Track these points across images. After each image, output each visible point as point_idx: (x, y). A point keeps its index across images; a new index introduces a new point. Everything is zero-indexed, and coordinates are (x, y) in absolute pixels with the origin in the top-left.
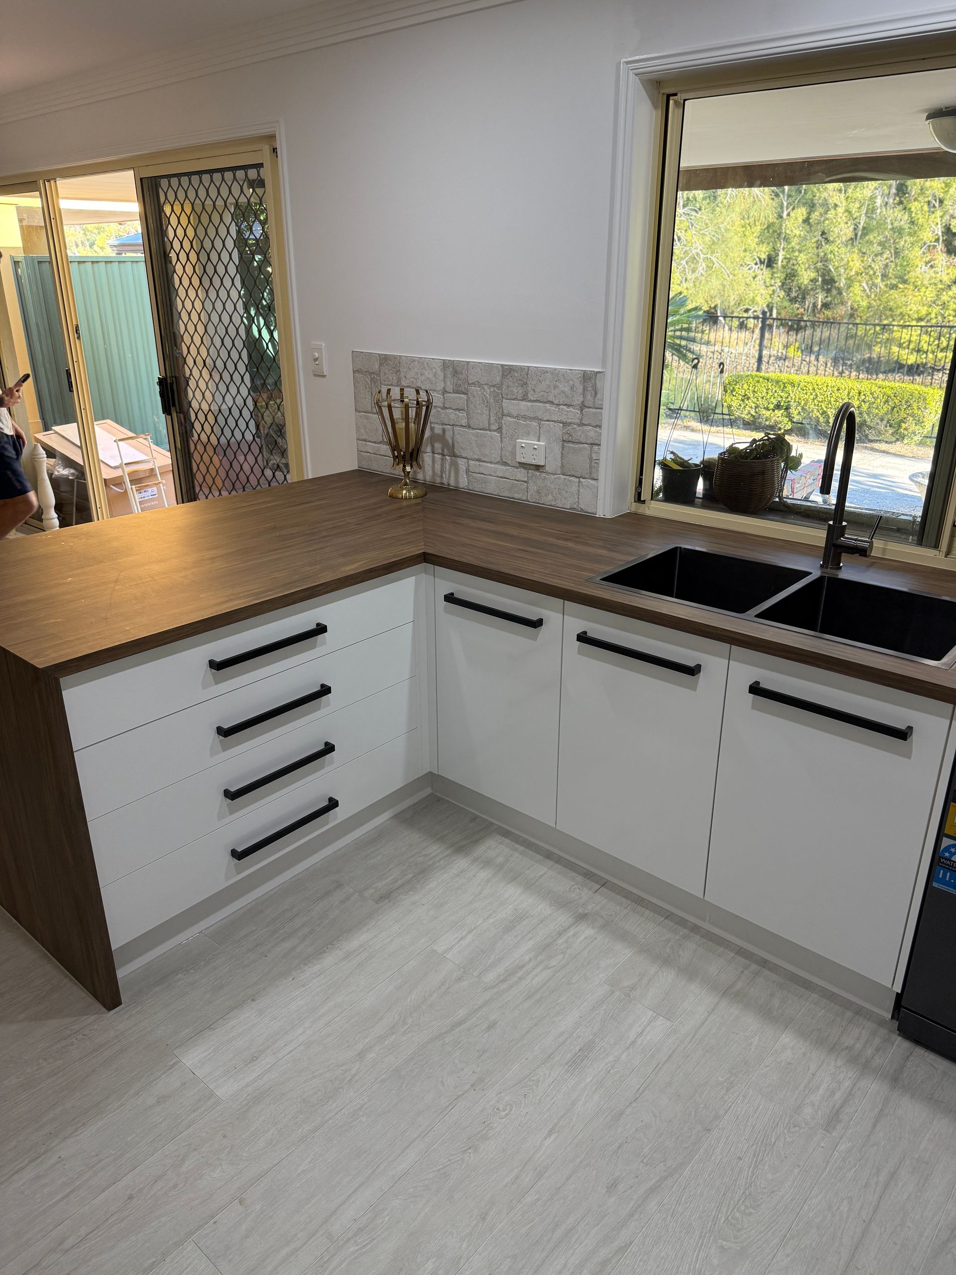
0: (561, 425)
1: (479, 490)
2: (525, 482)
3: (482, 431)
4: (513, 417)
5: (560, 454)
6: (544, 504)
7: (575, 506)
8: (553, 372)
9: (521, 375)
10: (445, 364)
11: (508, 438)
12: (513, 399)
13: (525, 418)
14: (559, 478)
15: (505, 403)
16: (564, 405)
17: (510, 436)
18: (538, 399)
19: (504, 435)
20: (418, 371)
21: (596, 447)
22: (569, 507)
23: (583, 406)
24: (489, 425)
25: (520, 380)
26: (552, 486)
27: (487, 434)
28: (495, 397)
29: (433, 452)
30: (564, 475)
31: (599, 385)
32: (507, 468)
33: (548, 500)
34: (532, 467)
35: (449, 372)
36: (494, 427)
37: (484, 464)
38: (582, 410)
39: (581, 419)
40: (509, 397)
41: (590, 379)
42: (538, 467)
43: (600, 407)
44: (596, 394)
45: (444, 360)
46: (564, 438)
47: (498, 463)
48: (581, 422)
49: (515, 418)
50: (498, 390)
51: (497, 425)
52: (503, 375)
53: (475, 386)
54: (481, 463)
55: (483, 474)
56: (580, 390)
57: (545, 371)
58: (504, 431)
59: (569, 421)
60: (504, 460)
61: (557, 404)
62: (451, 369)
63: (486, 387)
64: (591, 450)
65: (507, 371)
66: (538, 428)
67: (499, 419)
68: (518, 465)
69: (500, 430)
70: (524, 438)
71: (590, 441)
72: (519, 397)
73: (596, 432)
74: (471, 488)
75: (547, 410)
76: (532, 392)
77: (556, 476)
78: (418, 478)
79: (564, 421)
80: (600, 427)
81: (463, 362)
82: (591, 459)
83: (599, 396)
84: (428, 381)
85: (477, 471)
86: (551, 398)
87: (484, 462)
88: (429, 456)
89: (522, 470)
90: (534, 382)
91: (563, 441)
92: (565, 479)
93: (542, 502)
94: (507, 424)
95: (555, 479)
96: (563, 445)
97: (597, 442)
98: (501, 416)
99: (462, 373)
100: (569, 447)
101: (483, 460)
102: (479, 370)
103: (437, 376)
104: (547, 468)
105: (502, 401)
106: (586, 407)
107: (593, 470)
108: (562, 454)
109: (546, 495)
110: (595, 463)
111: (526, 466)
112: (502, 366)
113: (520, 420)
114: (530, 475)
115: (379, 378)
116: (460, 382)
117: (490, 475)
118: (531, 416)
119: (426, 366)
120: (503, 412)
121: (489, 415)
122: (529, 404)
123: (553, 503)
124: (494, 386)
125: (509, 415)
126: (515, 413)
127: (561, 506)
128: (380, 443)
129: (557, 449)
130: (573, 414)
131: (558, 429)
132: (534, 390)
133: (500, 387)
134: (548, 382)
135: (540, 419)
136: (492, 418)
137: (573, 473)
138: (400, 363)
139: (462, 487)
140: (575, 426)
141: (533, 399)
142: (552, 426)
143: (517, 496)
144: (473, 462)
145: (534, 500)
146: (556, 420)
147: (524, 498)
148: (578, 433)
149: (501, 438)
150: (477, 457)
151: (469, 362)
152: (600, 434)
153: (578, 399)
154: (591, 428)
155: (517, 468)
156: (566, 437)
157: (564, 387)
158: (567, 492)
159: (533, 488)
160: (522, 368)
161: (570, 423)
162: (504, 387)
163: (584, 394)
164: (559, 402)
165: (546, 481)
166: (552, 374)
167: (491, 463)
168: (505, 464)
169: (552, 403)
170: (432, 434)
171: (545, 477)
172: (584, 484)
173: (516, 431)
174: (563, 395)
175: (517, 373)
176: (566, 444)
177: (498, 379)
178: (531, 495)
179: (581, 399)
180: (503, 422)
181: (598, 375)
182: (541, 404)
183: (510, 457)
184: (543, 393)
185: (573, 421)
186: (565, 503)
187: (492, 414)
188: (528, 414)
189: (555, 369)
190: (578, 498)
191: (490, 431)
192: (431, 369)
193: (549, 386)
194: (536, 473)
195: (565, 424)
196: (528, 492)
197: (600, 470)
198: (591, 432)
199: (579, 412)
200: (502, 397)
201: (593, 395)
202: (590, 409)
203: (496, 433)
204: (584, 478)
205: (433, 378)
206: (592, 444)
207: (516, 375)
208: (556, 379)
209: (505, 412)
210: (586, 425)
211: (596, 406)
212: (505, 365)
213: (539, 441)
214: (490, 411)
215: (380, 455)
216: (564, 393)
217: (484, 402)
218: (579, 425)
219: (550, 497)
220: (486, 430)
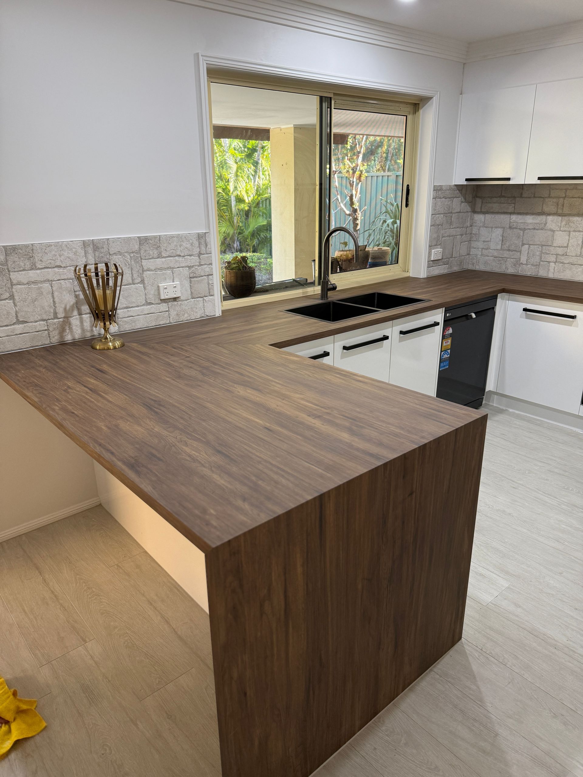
0: (188, 268)
1: (131, 329)
2: (167, 311)
3: (126, 286)
4: (152, 271)
5: (189, 286)
6: (183, 321)
7: (203, 315)
8: (178, 236)
9: (155, 242)
10: (85, 244)
11: (150, 286)
12: (150, 259)
13: (161, 269)
14: (191, 301)
15: (144, 263)
16: (187, 256)
17: (151, 284)
18: (170, 255)
19: (147, 284)
20: (55, 253)
21: (210, 277)
22: (199, 317)
23: (200, 254)
24: (133, 280)
25: (154, 245)
26: (187, 308)
27: (132, 287)
28: (135, 260)
29: (80, 314)
30: (193, 299)
31: (208, 240)
32: (152, 306)
33: (185, 318)
34: (170, 300)
35: (90, 250)
36: (139, 280)
37: (131, 309)
38: (199, 257)
39: (200, 262)
40: (147, 258)
41: (202, 237)
42: (175, 299)
43: (210, 252)
44: (206, 246)
45: (84, 241)
46: (191, 276)
47: (144, 305)
48: (200, 264)
49: (153, 271)
50: (137, 254)
51: (140, 278)
52: (140, 244)
53: (116, 255)
54: (129, 309)
55: (132, 316)
56: (197, 244)
57: (172, 237)
58: (146, 282)
59: (192, 265)
60: (149, 302)
61: (183, 256)
62: (92, 246)
63: (126, 254)
64: (208, 279)
65: (143, 241)
66: (172, 274)
67: (141, 275)
68: (160, 302)
69: (142, 282)
70: (162, 283)
71: (207, 274)
72: (156, 255)
73: (210, 267)
74: (123, 330)
75: (176, 261)
76: (164, 252)
77: (188, 301)
78: (66, 340)
79: (189, 265)
80: (211, 264)
81: (103, 239)
82: (209, 284)
83: (209, 246)
84: (67, 259)
85: (127, 316)
86: (178, 253)
87: (132, 307)
88: (77, 319)
89: (163, 304)
90: (165, 245)
91: (190, 278)
92: (194, 301)
93: (181, 320)
94: (148, 276)
95: (188, 302)
96: (191, 282)
97: (211, 273)
98: (141, 272)
99: (103, 248)
100: (194, 281)
101: (131, 306)
102: (118, 243)
103: (78, 254)
104: (182, 298)
105: (142, 262)
106: (202, 254)
107: (211, 290)
108: (191, 286)
109: (183, 315)
110: (211, 286)
111: (166, 301)
112: (138, 237)
113: (157, 271)
114: (170, 305)
115: (6, 267)
116: (102, 255)
117: (138, 315)
118: (166, 267)
119: (65, 248)
120: (143, 269)
121: (132, 274)
122: (163, 259)
123: (189, 318)
124: (133, 252)
125: (149, 270)
126: (153, 268)
127: (194, 318)
128: (14, 324)
129: (187, 284)
130: (194, 260)
131: (186, 271)
132: (166, 250)
133: (139, 252)
134: (175, 243)
135: (173, 268)
136: (134, 275)
137: (199, 296)
138: (32, 250)
139: (113, 332)
140: (197, 267)
141: (165, 256)
142: (181, 270)
143: (161, 323)
144: (122, 310)
145: (175, 321)
146: (184, 266)
147: (168, 322)
148: (200, 271)
149: (144, 287)
150: (125, 306)
151: (108, 239)
152: (212, 269)
153: (196, 251)
154: (206, 266)
155: (159, 304)
156: (192, 275)
157: (186, 244)
158: (197, 308)
159: (173, 313)
160: (155, 237)
161: (193, 266)
162: (142, 252)
163: (199, 247)
164: (185, 254)
165: (182, 306)
166: (177, 237)
167: (138, 306)
168: (151, 304)
169: (180, 256)
170: (76, 301)
171: (181, 304)
172: (206, 300)
173: (156, 279)
174: (187, 250)
175: (151, 240)
176: (192, 279)
177: (137, 247)
178: (173, 318)
179: (198, 250)
180: (144, 276)
181: (207, 234)
182: (172, 258)
183: (153, 299)
184: (173, 250)
185: (196, 264)
186: (197, 315)
187: (134, 272)
188: (163, 266)
189: (179, 235)
190: (204, 309)
191: (134, 284)
192: (71, 249)
193: (176, 246)
194: (174, 303)
195: (190, 267)
196: (169, 317)
197: (214, 289)
198: (207, 269)
199: (198, 258)
200: (141, 259)
201: (205, 246)
202: (204, 255)
203: (139, 285)
204: (206, 297)
205: (74, 256)
206: (208, 275)
207: (151, 242)
208: (181, 240)
209: (145, 268)
210: (203, 265)
211: (208, 252)
212: (141, 237)
213: (173, 282)
214: (132, 270)
215: (16, 335)
216: (187, 248)
217: (126, 265)
218: (198, 266)
219: (186, 315)
220: (131, 284)
